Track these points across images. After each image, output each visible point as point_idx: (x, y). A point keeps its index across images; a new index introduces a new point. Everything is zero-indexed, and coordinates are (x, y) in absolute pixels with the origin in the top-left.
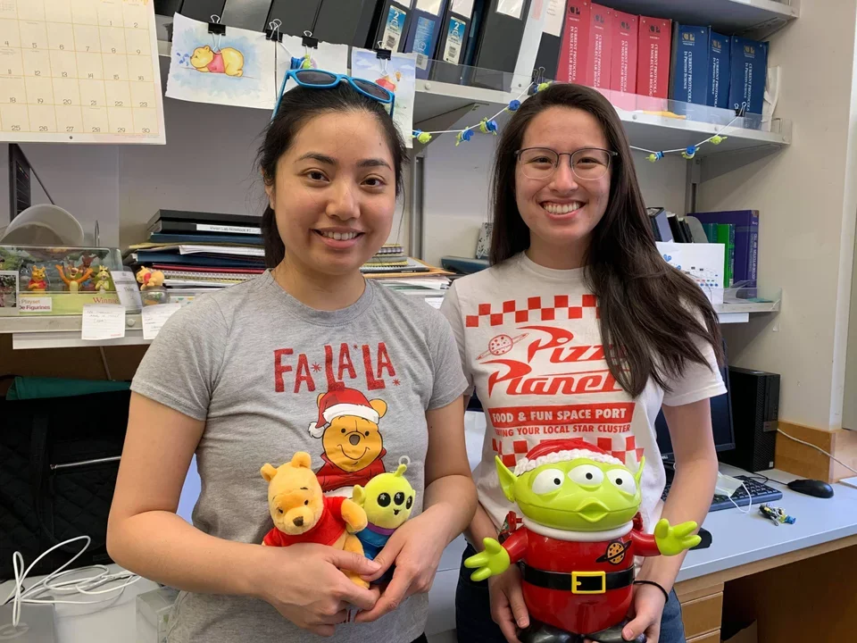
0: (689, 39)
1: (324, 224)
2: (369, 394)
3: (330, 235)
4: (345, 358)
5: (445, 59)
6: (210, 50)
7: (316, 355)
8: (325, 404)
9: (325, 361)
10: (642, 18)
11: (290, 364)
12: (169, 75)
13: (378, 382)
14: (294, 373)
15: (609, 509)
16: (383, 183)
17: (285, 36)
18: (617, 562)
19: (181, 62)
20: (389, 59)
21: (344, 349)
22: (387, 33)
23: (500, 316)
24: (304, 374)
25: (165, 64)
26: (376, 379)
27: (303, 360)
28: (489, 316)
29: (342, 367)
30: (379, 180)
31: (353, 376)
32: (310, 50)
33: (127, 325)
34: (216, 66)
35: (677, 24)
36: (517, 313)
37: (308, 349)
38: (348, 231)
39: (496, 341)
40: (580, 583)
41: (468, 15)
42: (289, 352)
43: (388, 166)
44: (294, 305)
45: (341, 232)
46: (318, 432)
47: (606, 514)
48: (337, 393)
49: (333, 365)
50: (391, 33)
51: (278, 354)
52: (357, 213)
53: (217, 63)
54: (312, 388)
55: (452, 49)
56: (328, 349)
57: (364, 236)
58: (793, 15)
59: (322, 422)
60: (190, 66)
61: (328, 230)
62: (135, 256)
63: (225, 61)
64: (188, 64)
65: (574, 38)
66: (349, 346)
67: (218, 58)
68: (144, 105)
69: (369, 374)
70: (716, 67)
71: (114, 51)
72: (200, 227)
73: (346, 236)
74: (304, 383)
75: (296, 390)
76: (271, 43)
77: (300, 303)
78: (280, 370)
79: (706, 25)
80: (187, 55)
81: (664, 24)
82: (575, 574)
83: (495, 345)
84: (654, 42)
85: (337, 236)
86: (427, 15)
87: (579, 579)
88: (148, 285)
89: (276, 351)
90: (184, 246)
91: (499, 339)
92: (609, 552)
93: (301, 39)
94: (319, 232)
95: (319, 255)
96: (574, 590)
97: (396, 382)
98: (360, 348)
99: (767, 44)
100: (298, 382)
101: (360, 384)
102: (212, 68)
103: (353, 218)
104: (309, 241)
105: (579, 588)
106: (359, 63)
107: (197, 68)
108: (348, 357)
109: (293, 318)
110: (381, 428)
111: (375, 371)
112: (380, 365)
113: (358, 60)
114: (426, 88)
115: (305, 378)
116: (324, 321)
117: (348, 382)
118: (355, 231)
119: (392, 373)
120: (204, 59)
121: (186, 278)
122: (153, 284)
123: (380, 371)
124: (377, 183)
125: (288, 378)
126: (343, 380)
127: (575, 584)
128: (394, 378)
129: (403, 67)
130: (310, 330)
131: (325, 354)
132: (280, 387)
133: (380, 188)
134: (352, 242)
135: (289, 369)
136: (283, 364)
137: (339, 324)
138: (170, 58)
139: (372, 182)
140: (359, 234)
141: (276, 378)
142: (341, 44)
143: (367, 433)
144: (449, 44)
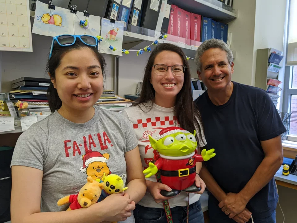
0: (206, 22)
1: (77, 92)
2: (102, 152)
3: (80, 96)
4: (91, 140)
5: (132, 24)
6: (49, 15)
7: (80, 141)
8: (85, 159)
9: (83, 142)
10: (192, 14)
11: (70, 146)
12: (34, 24)
13: (105, 146)
14: (72, 149)
15: (189, 148)
16: (98, 74)
17: (78, 12)
18: (192, 165)
19: (38, 19)
20: (115, 23)
21: (90, 137)
22: (112, 13)
23: (146, 124)
24: (76, 148)
25: (32, 19)
26: (104, 145)
27: (75, 143)
28: (142, 124)
29: (90, 144)
30: (96, 73)
31: (95, 146)
32: (87, 18)
33: (15, 125)
34: (51, 22)
35: (203, 16)
36: (152, 123)
37: (76, 139)
38: (87, 94)
39: (145, 133)
40: (181, 173)
41: (140, 8)
42: (69, 141)
43: (99, 67)
44: (68, 123)
45: (84, 94)
46: (84, 170)
47: (189, 149)
48: (89, 154)
49: (87, 143)
50: (114, 13)
51: (66, 142)
52: (90, 86)
53: (51, 20)
54: (80, 153)
55: (135, 20)
56: (84, 137)
57: (93, 94)
58: (236, 17)
59: (84, 166)
60: (41, 21)
61: (79, 94)
62: (13, 96)
63: (55, 20)
64: (40, 20)
65: (172, 19)
66: (92, 135)
67: (52, 18)
68: (24, 36)
69: (101, 144)
70: (213, 31)
71: (12, 13)
72: (41, 84)
73: (87, 96)
74: (77, 152)
75: (74, 155)
76: (72, 14)
77: (71, 122)
78: (66, 148)
79: (211, 18)
80: (40, 17)
81: (199, 16)
82: (179, 170)
83: (145, 135)
84: (196, 22)
85: (83, 96)
86: (126, 7)
87: (181, 172)
88: (22, 108)
89: (65, 141)
90: (34, 92)
91: (146, 132)
92: (189, 162)
93: (84, 13)
94: (75, 95)
95: (76, 104)
96: (180, 176)
97: (112, 145)
98: (96, 135)
99: (227, 25)
100: (74, 152)
101: (98, 149)
102: (49, 22)
103: (89, 88)
104: (72, 99)
105: (181, 175)
106: (104, 24)
107: (44, 22)
108: (92, 139)
109: (69, 128)
110: (108, 164)
111: (103, 142)
112: (105, 140)
113: (104, 23)
114: (127, 34)
115: (77, 150)
116: (81, 127)
117: (93, 149)
118: (90, 93)
119: (110, 142)
120: (47, 18)
121: (35, 104)
122: (24, 108)
123: (105, 142)
124: (96, 74)
125: (70, 151)
126: (91, 148)
127: (180, 173)
128: (111, 144)
129: (119, 26)
130: (76, 131)
131: (83, 140)
132: (67, 155)
133: (97, 75)
134: (89, 97)
135: (70, 148)
136: (68, 146)
137: (87, 128)
138: (34, 18)
139: (93, 74)
140: (91, 94)
141: (66, 152)
142: (98, 16)
143: (103, 167)
144: (133, 18)
